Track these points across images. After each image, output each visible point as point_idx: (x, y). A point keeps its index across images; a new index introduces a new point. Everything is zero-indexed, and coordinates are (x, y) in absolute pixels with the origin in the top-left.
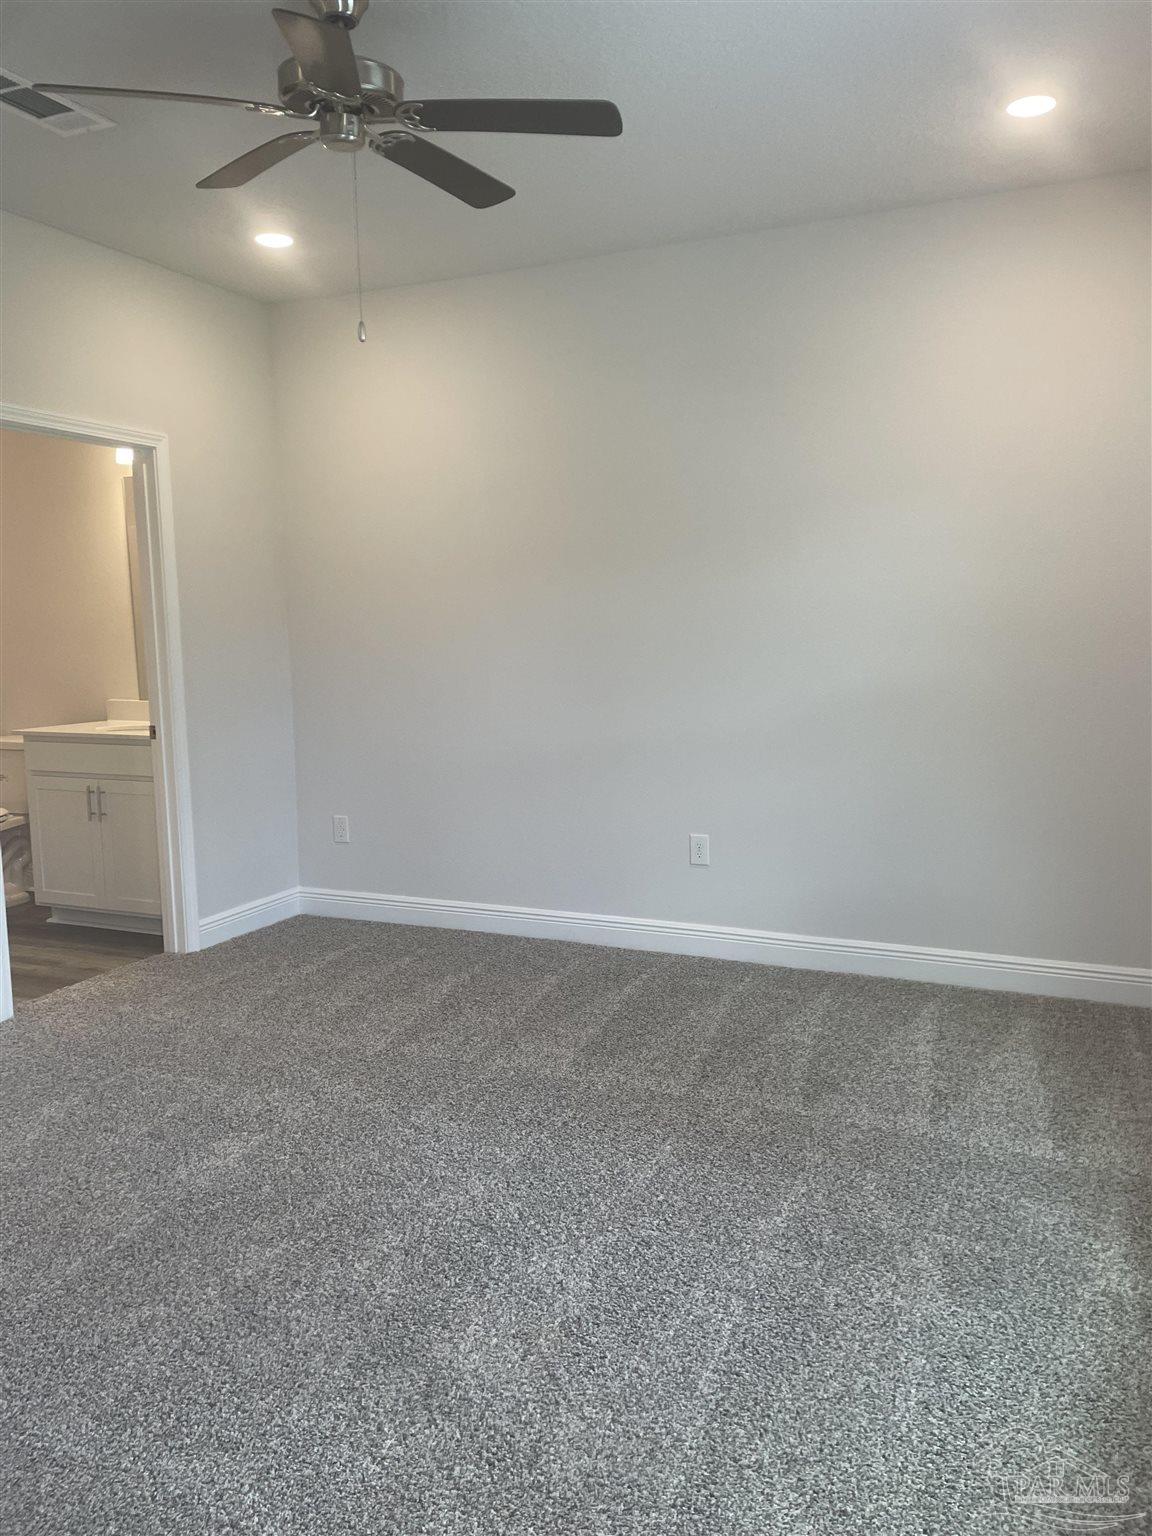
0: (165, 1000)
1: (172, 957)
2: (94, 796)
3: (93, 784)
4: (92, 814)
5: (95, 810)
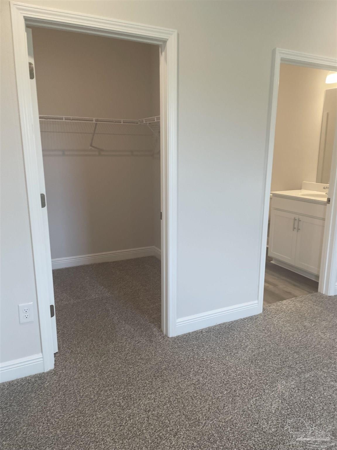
1: (323, 296)
2: (296, 222)
3: (297, 217)
4: (294, 228)
5: (296, 226)
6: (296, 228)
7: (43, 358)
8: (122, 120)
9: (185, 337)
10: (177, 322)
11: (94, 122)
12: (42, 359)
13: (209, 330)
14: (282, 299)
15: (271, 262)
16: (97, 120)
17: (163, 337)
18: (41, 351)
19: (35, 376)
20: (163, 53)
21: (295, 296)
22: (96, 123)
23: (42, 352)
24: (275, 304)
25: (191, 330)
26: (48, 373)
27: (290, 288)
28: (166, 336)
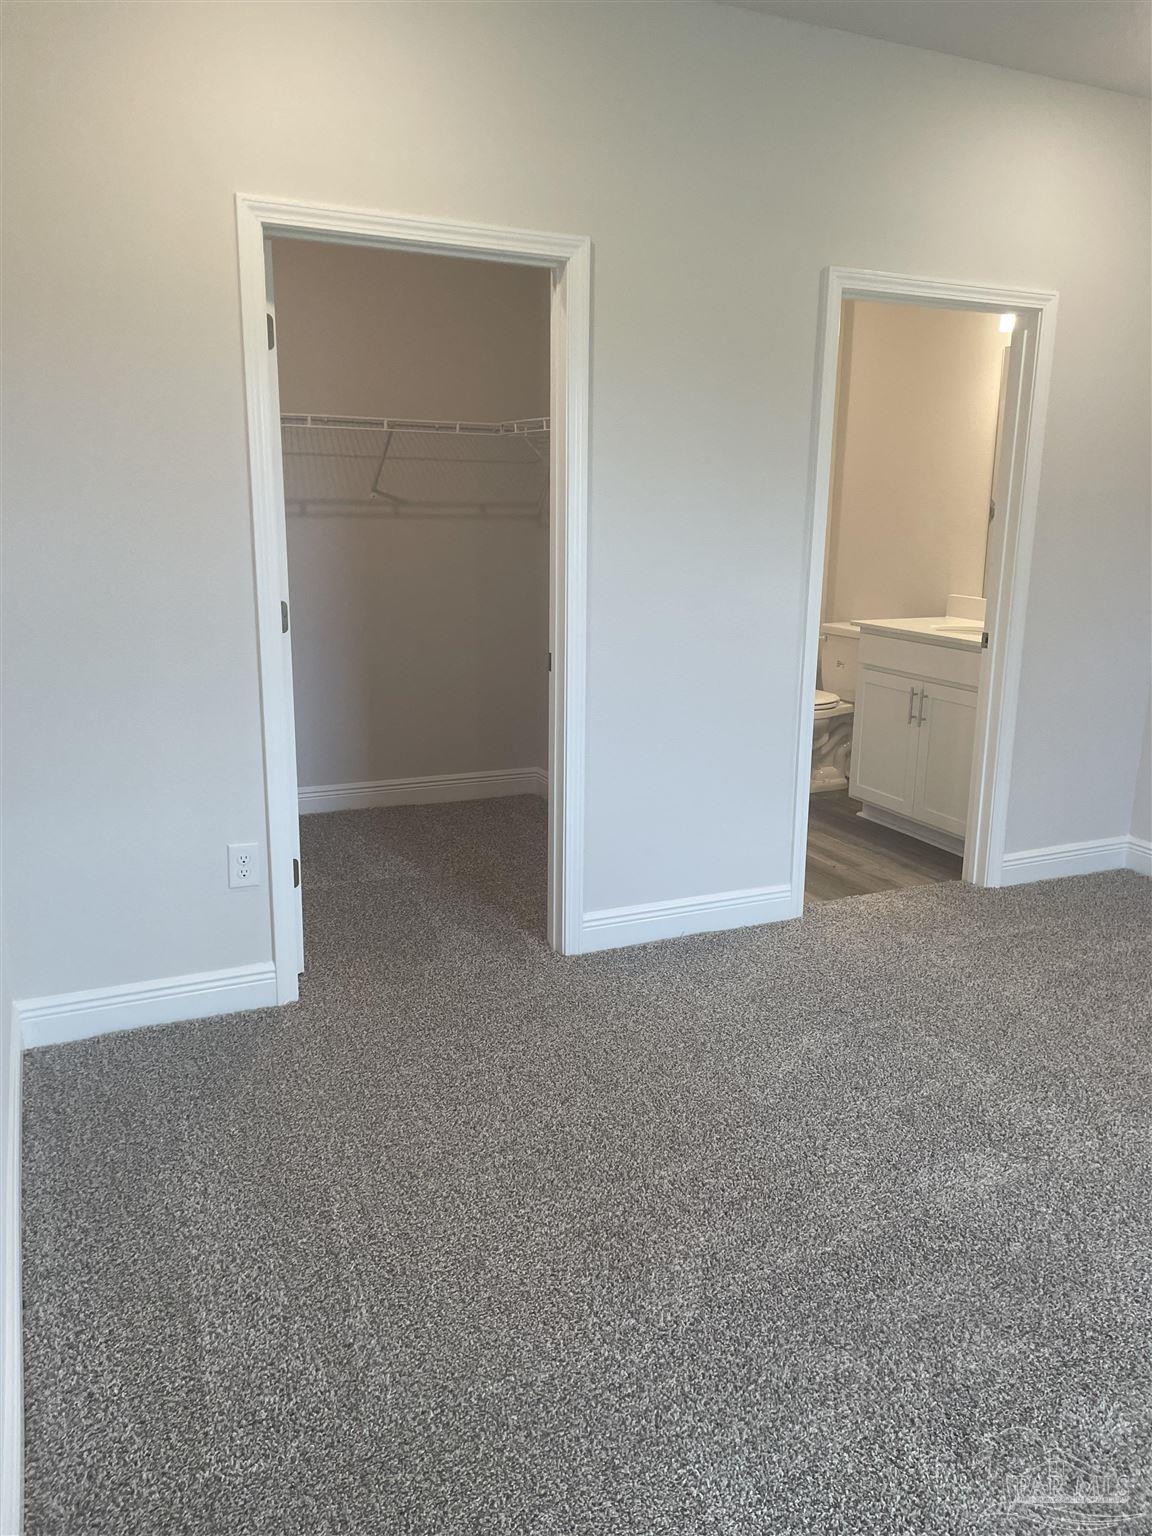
0: (951, 940)
1: (968, 888)
2: (917, 699)
3: (918, 686)
4: (912, 717)
5: (916, 713)
6: (917, 718)
7: (276, 972)
8: (459, 422)
9: (602, 955)
10: (585, 919)
11: (385, 428)
12: (273, 975)
13: (662, 946)
14: (863, 892)
15: (858, 814)
16: (392, 425)
17: (552, 955)
18: (271, 958)
19: (259, 1011)
20: (559, 287)
21: (897, 887)
22: (391, 432)
23: (274, 959)
24: (840, 901)
25: (618, 945)
26: (287, 1007)
27: (890, 871)
28: (559, 952)
